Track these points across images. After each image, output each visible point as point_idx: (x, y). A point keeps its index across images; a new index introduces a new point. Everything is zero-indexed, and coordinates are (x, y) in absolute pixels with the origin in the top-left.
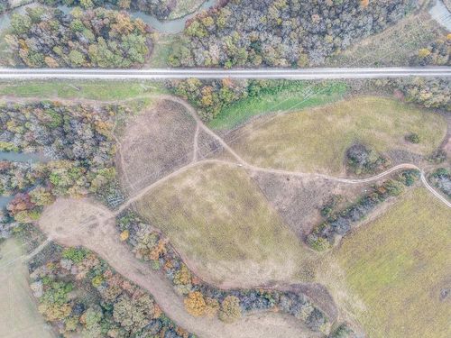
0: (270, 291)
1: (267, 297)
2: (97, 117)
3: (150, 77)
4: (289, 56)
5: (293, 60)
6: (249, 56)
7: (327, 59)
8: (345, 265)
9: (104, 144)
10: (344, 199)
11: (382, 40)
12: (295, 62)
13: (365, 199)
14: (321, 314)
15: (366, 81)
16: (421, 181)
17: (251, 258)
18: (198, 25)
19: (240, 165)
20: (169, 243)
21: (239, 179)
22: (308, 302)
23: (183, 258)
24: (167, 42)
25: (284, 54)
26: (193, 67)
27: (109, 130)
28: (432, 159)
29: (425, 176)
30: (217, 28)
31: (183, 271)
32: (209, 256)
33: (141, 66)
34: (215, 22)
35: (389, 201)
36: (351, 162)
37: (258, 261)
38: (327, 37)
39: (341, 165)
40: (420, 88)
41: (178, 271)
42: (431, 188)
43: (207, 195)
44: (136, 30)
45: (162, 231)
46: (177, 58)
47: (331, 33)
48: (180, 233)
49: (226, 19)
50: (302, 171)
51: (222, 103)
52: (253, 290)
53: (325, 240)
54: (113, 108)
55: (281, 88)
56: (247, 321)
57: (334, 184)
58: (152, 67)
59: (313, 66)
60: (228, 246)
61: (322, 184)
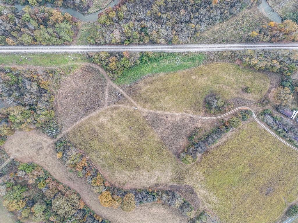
0: (155, 190)
1: (153, 194)
2: (41, 78)
3: (76, 51)
4: (166, 37)
5: (169, 40)
6: (140, 37)
7: (192, 39)
8: (204, 173)
9: (45, 95)
10: (203, 130)
11: (228, 26)
12: (171, 41)
13: (217, 129)
14: (189, 205)
15: (217, 53)
16: (253, 118)
17: (144, 169)
18: (106, 17)
19: (136, 108)
20: (90, 159)
21: (135, 117)
22: (181, 197)
23: (99, 170)
24: (87, 28)
25: (162, 36)
26: (104, 44)
27: (49, 86)
28: (260, 103)
29: (256, 114)
30: (119, 19)
31: (98, 178)
32: (116, 168)
33: (70, 44)
34: (117, 15)
35: (232, 131)
36: (208, 106)
37: (148, 171)
38: (191, 25)
39: (201, 108)
40: (251, 57)
41: (94, 178)
42: (259, 122)
43: (114, 128)
44: (65, 20)
45: (85, 152)
46: (93, 38)
47: (193, 22)
48: (97, 153)
49: (124, 13)
50: (176, 112)
51: (123, 68)
52: (145, 190)
53: (190, 156)
54: (52, 72)
55: (162, 58)
56: (141, 210)
57: (197, 120)
58: (77, 45)
59: (182, 43)
60: (128, 161)
61: (189, 120)
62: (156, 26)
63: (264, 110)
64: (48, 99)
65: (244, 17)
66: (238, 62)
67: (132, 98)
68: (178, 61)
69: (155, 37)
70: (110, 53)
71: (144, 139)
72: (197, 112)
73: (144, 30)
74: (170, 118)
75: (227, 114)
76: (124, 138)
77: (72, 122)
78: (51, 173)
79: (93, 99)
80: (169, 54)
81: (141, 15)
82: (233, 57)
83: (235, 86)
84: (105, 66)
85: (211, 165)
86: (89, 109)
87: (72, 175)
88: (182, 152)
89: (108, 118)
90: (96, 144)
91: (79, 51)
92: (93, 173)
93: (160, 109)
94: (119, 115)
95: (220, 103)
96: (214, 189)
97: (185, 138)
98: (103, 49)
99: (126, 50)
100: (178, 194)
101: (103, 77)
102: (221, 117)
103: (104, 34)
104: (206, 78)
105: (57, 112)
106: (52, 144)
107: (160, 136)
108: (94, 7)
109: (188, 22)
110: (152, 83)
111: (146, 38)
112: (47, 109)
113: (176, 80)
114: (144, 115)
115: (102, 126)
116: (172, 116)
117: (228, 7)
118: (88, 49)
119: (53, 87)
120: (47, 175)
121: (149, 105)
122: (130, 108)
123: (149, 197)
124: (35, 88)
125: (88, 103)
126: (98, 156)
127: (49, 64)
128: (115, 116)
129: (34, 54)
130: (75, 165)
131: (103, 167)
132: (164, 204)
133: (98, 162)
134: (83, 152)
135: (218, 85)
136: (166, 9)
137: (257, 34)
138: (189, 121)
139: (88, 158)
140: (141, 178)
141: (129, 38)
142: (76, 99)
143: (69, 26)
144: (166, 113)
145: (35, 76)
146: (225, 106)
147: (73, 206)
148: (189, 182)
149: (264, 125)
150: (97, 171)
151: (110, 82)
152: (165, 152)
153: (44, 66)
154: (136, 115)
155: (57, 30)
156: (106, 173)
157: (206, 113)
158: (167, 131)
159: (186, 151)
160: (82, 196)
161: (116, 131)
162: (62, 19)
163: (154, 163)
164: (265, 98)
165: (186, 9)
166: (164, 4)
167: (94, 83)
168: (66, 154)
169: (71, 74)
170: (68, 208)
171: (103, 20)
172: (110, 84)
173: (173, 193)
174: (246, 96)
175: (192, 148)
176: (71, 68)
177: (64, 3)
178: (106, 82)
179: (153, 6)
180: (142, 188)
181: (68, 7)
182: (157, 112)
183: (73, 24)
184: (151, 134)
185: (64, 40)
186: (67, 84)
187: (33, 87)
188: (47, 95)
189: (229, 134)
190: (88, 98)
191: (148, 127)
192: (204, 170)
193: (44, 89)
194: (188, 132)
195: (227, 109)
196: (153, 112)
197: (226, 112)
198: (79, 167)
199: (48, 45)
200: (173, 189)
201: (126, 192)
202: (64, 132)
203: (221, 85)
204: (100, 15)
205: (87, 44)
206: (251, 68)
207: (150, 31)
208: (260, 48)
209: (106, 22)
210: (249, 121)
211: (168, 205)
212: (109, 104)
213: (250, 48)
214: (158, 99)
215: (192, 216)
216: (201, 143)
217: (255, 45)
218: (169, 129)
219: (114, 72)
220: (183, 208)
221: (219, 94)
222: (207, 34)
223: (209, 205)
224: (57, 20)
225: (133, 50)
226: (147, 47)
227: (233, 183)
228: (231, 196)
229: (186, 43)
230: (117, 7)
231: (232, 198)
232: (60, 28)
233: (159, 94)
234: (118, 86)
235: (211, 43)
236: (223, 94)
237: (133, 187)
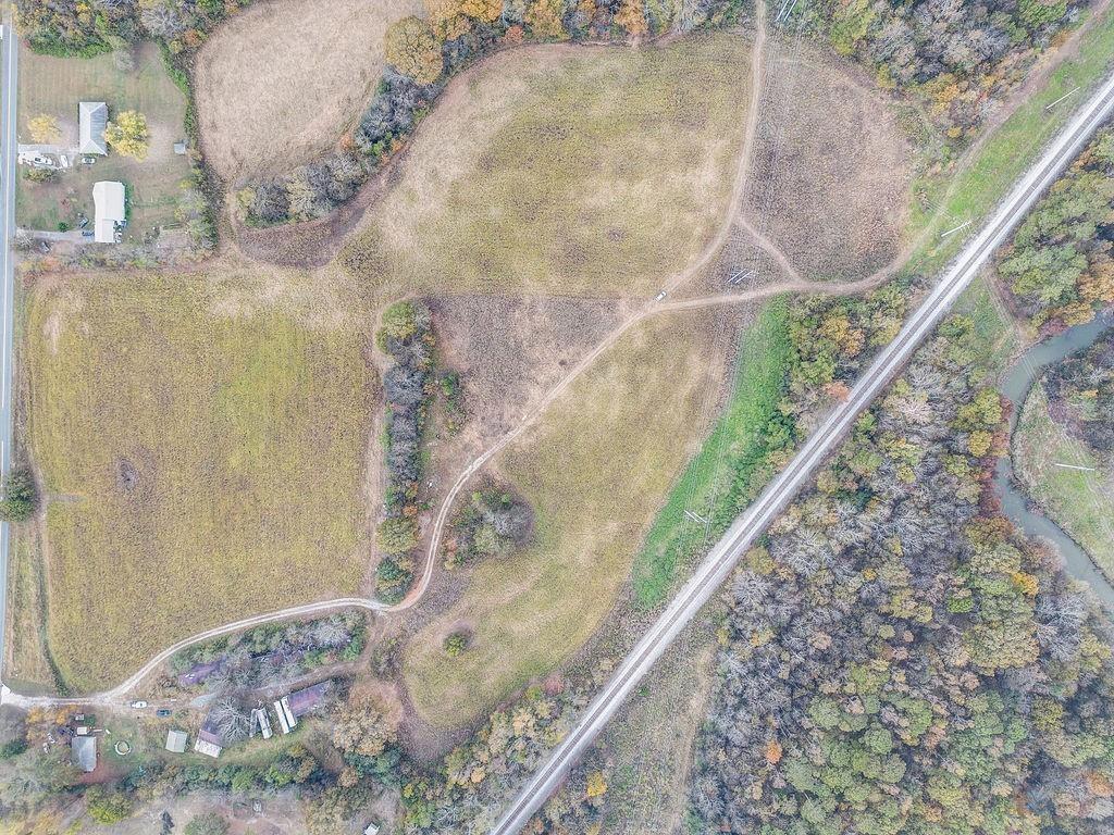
0: (385, 159)
1: (381, 143)
2: (972, 95)
3: (963, 260)
4: (791, 542)
5: (775, 543)
6: (850, 471)
7: (725, 609)
8: (322, 338)
9: (912, 68)
10: (446, 434)
11: (678, 736)
12: (768, 546)
13: (418, 471)
14: (271, 219)
15: (628, 646)
16: (368, 597)
17: (472, 178)
18: (988, 421)
19: (661, 296)
20: (624, 44)
21: (637, 274)
22: (310, 216)
23: (573, 48)
24: (998, 346)
25: (802, 533)
26: (913, 355)
27: (929, 102)
28: (393, 648)
29: (372, 612)
30: (951, 452)
31: (557, 20)
32: (538, 98)
33: (996, 260)
34: (969, 455)
35: (378, 509)
36: (504, 499)
37: (455, 186)
38: (768, 635)
39: (512, 479)
40: (540, 725)
41: (564, 11)
42: (344, 604)
43: (655, 188)
44: (1073, 296)
45: (658, 49)
46: (959, 335)
47: (771, 648)
48: (624, 80)
49: (955, 480)
50: (557, 400)
51: (804, 355)
52: (411, 131)
53: (403, 334)
54: (961, 143)
55: (741, 485)
56: (363, 73)
57: (488, 439)
58: (977, 278)
59: (733, 573)
60: (530, 150)
61: (506, 417)
63: (364, 643)
64: (896, 66)
65: (666, 798)
66: (555, 681)
67: (700, 310)
69: (818, 510)
70: (877, 350)
71: (556, 247)
72: (511, 460)
73: (865, 495)
74: (555, 370)
75: (437, 533)
76: (603, 193)
77: (771, 83)
79: (788, 198)
80: (733, 511)
81: (909, 521)
82: (583, 677)
83: (495, 621)
84: (850, 307)
85: (332, 375)
86: (767, 158)
88: (432, 325)
89: (699, 197)
90: (653, 100)
91: (954, 271)
92: (580, 19)
93: (602, 365)
95: (485, 538)
96: (255, 330)
97: (465, 366)
98: (903, 344)
99: (850, 398)
100: (324, 214)
101: (824, 279)
102: (444, 511)
103: (944, 378)
104: (583, 558)
105: (838, 62)
107: (527, 301)
108: (1041, 413)
109: (782, 632)
110: (695, 401)
111: (834, 485)
112: (870, 40)
113: (648, 475)
114: (622, 306)
115: (692, 158)
116: (555, 381)
117: (730, 774)
118: (940, 299)
119: (916, 111)
121: (640, 343)
122: (674, 281)
123: (380, 124)
124: (958, 52)
125: (789, 176)
126: (613, 75)
127: (988, 154)
128: (689, 218)
129: (1052, 135)
131: (573, 66)
132: (327, 151)
133: (597, 61)
134: (662, 43)
135: (536, 576)
136: (870, 603)
137: (591, 792)
138: (501, 416)
139: (634, 43)
140: (452, 149)
141: (874, 436)
142: (828, 148)
143: (1051, 293)
144: (576, 371)
145: (988, 82)
146: (464, 547)
148: (332, 274)
149: (325, 611)
150: (576, 38)
151: (794, 283)
152: (471, 276)
153: (995, 134)
154: (641, 282)
155: (1068, 250)
156: (547, 59)
157: (486, 481)
158: (524, 332)
159: (427, 338)
161: (643, 188)
162: (1088, 289)
163: (465, 220)
164: (395, 672)
165: (824, 657)
166: (885, 609)
167: (830, 238)
169: (909, 195)
171: (985, 405)
172: (789, 279)
173: (337, 202)
174: (445, 625)
175: (422, 361)
176: (927, 209)
178: (806, 274)
179: (906, 574)
180: (422, 127)
181: (1102, 339)
182: (601, 348)
183: (1044, 314)
184: (555, 281)
185: (1020, 250)
186: (890, 157)
187: (965, 52)
188: (908, 73)
189: (376, 491)
190: (802, 186)
191: (579, 286)
192: (332, 344)
193: (932, 76)
194: (472, 387)
195: (452, 543)
196: (613, 336)
197: (445, 538)
199: (1045, 194)
200: (347, 214)
201: (448, 70)
202: (762, 36)
203: (527, 584)
204: (1007, 410)
205: (957, 308)
206: (509, 703)
207: (845, 508)
208: (548, 767)
209: (973, 409)
210: (368, 576)
211: (318, 162)
212: (734, 228)
213: (572, 740)
214: (634, 383)
215: (235, 199)
216: (418, 396)
217: (562, 765)
218: (525, 343)
219: (816, 316)
220: (275, 194)
221: (510, 555)
222: (702, 661)
223: (223, 276)
224: (1094, 274)
225: (828, 424)
226: (805, 470)
227: (230, 392)
228: (198, 358)
229: (725, 583)
230: (987, 475)
231: (190, 357)
232: (1067, 263)
233: (645, 396)
234: (763, 298)
235: (667, 652)
236: (500, 568)
237: (445, 104)
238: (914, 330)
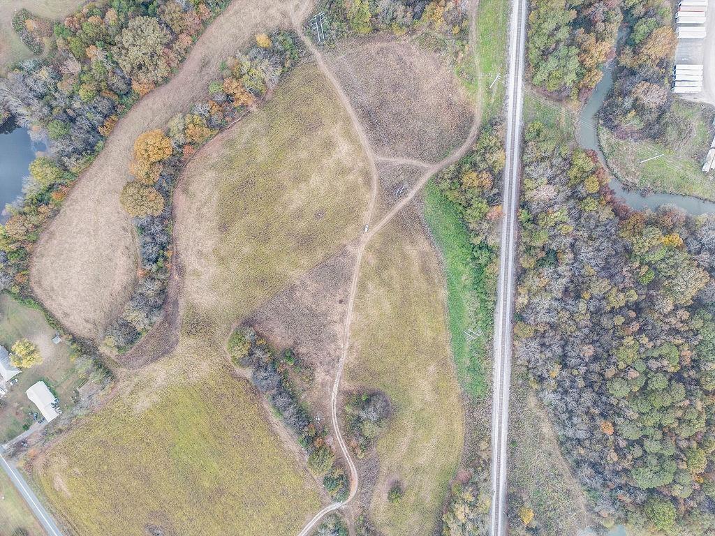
0: (169, 265)
1: (161, 259)
2: (451, 5)
3: (510, 93)
4: (532, 309)
5: (525, 315)
6: (535, 248)
7: (524, 369)
8: (205, 383)
9: (408, 14)
10: (307, 386)
11: (550, 455)
12: (522, 319)
13: (307, 417)
14: (131, 342)
15: (488, 426)
16: (330, 504)
17: (222, 240)
18: (588, 169)
19: (366, 229)
20: (249, 112)
21: (344, 227)
22: (151, 324)
23: (224, 134)
24: (563, 123)
25: (535, 300)
26: (522, 161)
27: (431, 24)
28: (363, 521)
29: (338, 510)
30: (581, 199)
31: (205, 129)
32: (225, 174)
33: (528, 80)
34: (589, 195)
35: (301, 453)
36: (364, 398)
37: (216, 251)
38: (557, 368)
39: (360, 383)
40: (473, 506)
41: (205, 122)
42: (319, 518)
43: (321, 175)
44: (584, 71)
45: (268, 102)
46: (538, 135)
47: (564, 374)
48: (263, 131)
49: (594, 213)
50: (353, 323)
51: (464, 204)
52: (171, 240)
53: (246, 352)
54: (464, 33)
55: (483, 296)
56: (124, 229)
57: (331, 372)
58: (524, 97)
59: (514, 346)
60: (242, 204)
61: (332, 353)
62: (558, 287)
63: (346, 530)
64: (399, 20)
65: (568, 493)
66: (463, 474)
67: (392, 221)
68: (473, 335)
69: (534, 282)
70: (501, 173)
71: (292, 244)
72: (352, 374)
73: (552, 256)
74: (340, 308)
75: (341, 442)
76: (297, 197)
77: (341, 75)
78: (221, 19)
79: (394, 128)
80: (490, 313)
81: (586, 252)
82: (476, 462)
83: (407, 465)
84: (470, 162)
85: (224, 400)
86: (369, 117)
87: (213, 69)
88: (257, 333)
89: (348, 162)
90: (286, 131)
91: (510, 101)
92: (216, 119)
93: (362, 287)
94: (352, 189)
95: (369, 429)
96: (166, 405)
97: (290, 342)
98: (512, 159)
99: (506, 212)
100: (157, 318)
101: (445, 156)
102: (336, 428)
103: (547, 163)
104: (429, 397)
105: (367, 39)
106: (291, 24)
107: (298, 283)
108: (613, 141)
109: (563, 362)
110: (425, 270)
111: (533, 261)
112: (376, 16)
113: (430, 328)
114: (350, 248)
115: (329, 145)
116: (344, 314)
117: (594, 456)
118: (514, 122)
119: (427, 34)
120: (218, 9)
121: (374, 261)
122: (367, 215)
123: (152, 250)
125: (386, 116)
126: (256, 133)
127: (482, 28)
128: (351, 177)
130: (238, 77)
131: (231, 143)
132: (135, 283)
133: (242, 131)
134: (269, 97)
135: (411, 425)
136: (598, 312)
137: (526, 522)
138: (329, 354)
139: (254, 108)
140: (199, 234)
141: (534, 221)
142: (396, 87)
143: (570, 79)
144: (351, 300)
146: (361, 440)
147: (140, 67)
148: (185, 345)
149: (312, 528)
150: (221, 128)
151: (431, 170)
152: (259, 293)
153: (478, 14)
154: (350, 229)
155: (563, 50)
156: (215, 149)
157: (347, 394)
158: (307, 300)
159: (260, 343)
160: (163, 89)
161: (315, 180)
162: (588, 63)
163: (233, 265)
165: (596, 358)
166: (608, 308)
167: (432, 132)
168: (265, 57)
169: (456, 80)
170: (136, 54)
171: (580, 162)
172: (426, 170)
173: (160, 307)
174: (382, 489)
175: (266, 358)
176: (471, 79)
177: (625, 71)
178: (434, 160)
179: (606, 282)
180: (175, 234)
181: (615, 79)
182: (355, 279)
183: (575, 90)
184: (305, 261)
185: (537, 66)
186: (432, 67)
188: (409, 18)
189: (293, 446)
190: (397, 117)
191: (320, 255)
192: (212, 383)
193: (422, 11)
194: (303, 350)
195: (353, 443)
196: (356, 268)
197: (348, 442)
198: (233, 86)
199: (528, 27)
200: (170, 308)
201: (167, 195)
202: (318, 55)
203: (410, 433)
204: (593, 156)
205: (526, 119)
206: (447, 504)
207: (547, 271)
208: (493, 527)
209: (575, 169)
210: (322, 493)
211: (133, 293)
212: (379, 165)
213: (495, 502)
214: (387, 284)
215: (104, 348)
216: (277, 378)
217: (500, 516)
218: (314, 306)
219: (455, 181)
220: (123, 329)
221: (389, 427)
222: (533, 405)
223: (129, 389)
224: (585, 51)
225: (504, 230)
226: (511, 263)
227: (177, 448)
228: (147, 443)
229: (514, 354)
230: (609, 197)
231: (143, 445)
232: (568, 57)
233: (397, 286)
234: (420, 190)
235: (510, 414)
236: (389, 436)
237: (179, 212)
238: (512, 148)
